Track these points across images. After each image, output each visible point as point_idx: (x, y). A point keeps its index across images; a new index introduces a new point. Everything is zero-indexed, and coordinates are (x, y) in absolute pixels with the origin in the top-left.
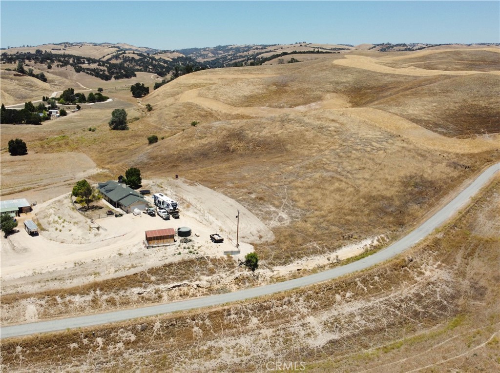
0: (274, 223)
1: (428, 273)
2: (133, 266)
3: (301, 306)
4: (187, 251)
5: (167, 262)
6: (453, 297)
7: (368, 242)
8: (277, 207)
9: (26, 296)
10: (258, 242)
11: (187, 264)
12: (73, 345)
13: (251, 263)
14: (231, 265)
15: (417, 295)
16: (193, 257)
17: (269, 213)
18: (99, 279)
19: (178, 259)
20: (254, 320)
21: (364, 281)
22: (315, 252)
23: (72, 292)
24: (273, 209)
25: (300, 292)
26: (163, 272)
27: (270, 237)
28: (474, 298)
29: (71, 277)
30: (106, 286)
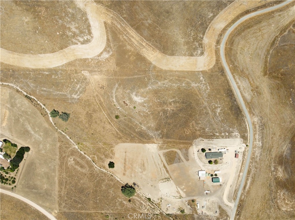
0: (239, 137)
1: (255, 121)
2: (240, 161)
3: (255, 143)
4: (241, 153)
5: (242, 156)
6: (261, 122)
7: (247, 125)
8: (233, 133)
9: (239, 174)
10: (243, 142)
11: (243, 154)
12: (250, 170)
13: (247, 145)
14: (246, 148)
15: (259, 126)
16: (243, 153)
17: (235, 136)
18: (241, 165)
19: (242, 155)
20: (255, 149)
21: (255, 132)
22: (248, 135)
23: (241, 169)
24: (234, 134)
25: (253, 142)
26: (243, 157)
27: (242, 140)
28: (263, 120)
29: (238, 169)
30: (242, 165)
